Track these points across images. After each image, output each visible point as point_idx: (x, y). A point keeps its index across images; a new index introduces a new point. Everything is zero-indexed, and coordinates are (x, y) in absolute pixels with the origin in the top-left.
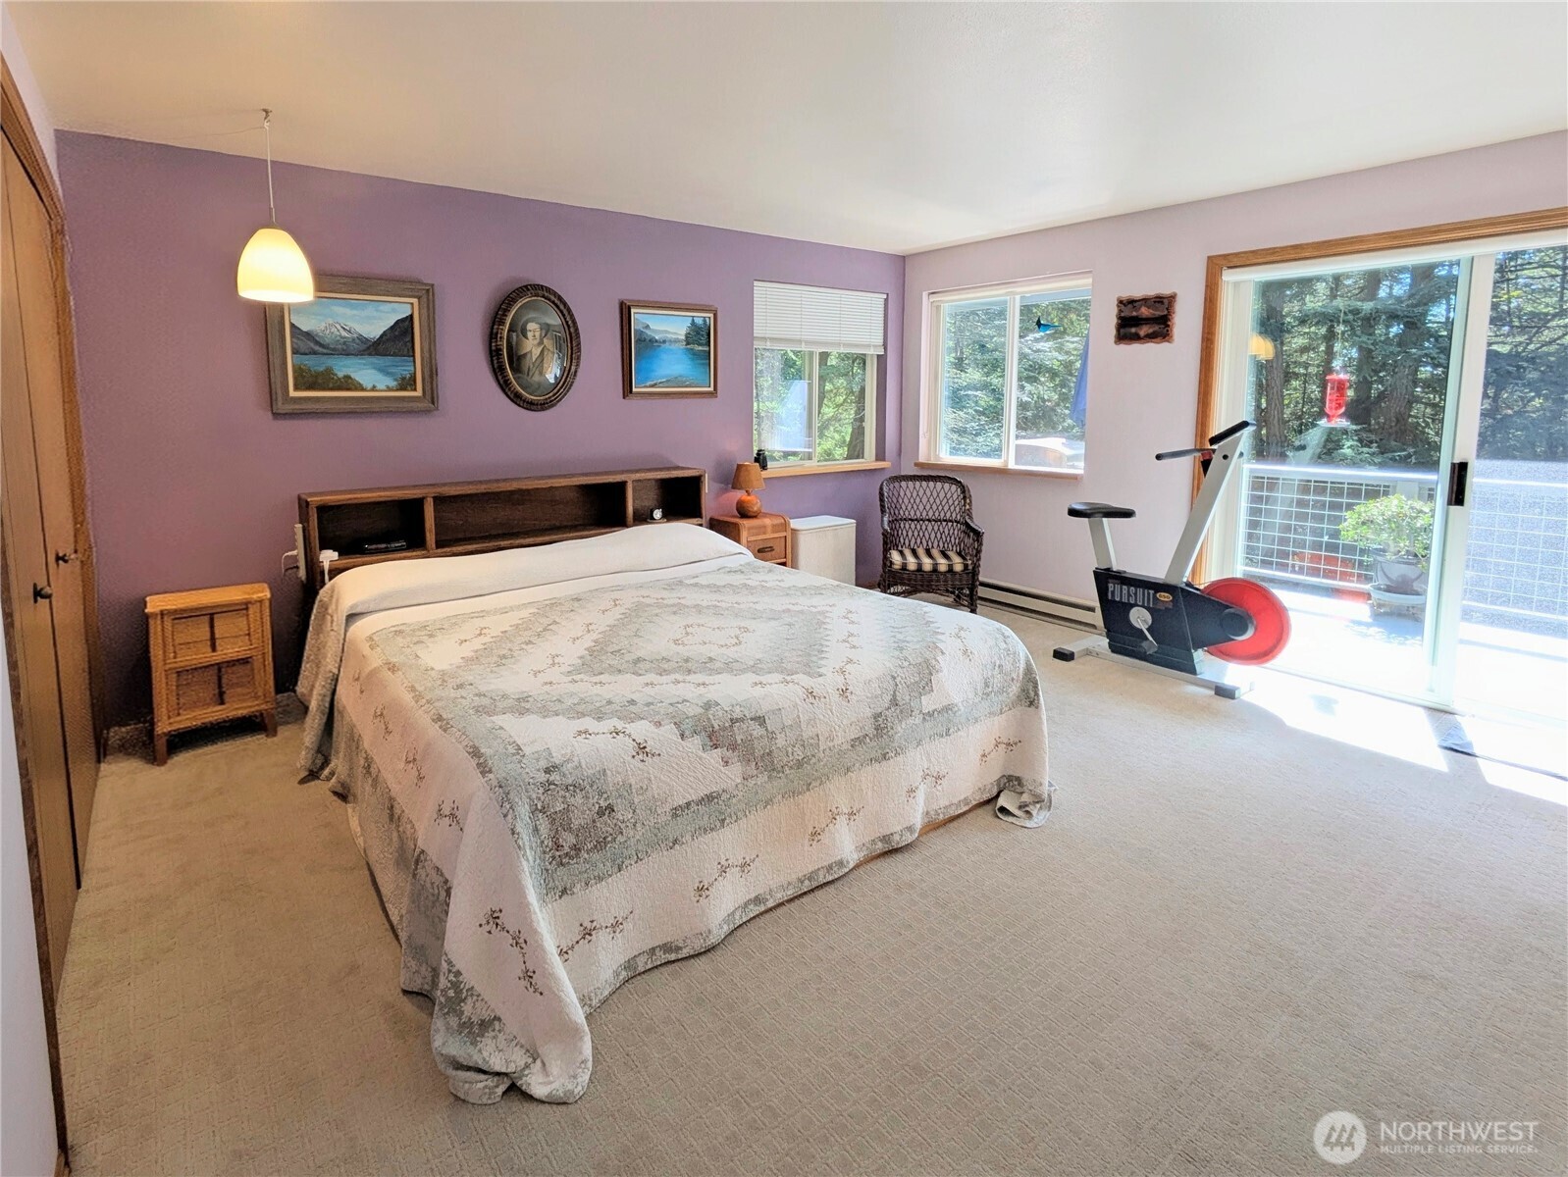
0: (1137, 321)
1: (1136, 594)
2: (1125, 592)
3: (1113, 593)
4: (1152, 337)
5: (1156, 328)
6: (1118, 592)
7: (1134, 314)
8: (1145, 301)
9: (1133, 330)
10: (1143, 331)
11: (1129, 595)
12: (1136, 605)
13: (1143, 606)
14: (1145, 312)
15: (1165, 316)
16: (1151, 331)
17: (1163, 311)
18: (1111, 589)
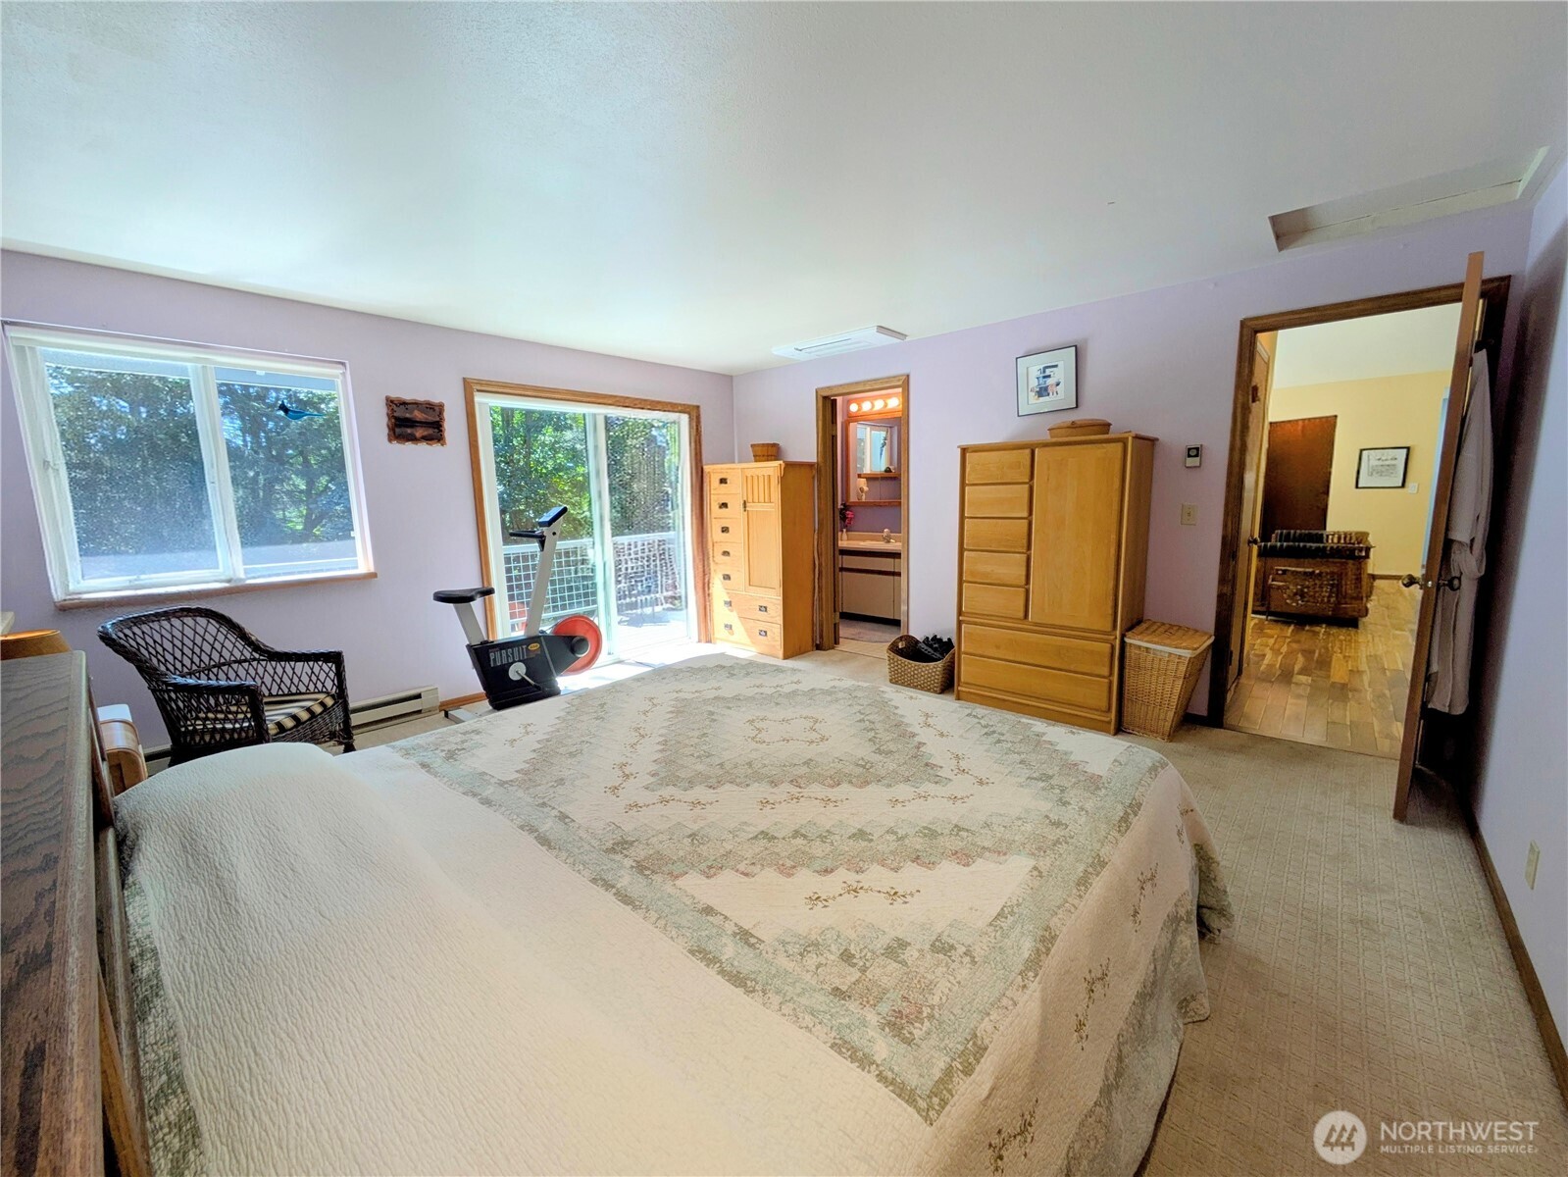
0: (411, 423)
1: (512, 654)
2: (504, 655)
3: (495, 660)
4: (428, 439)
5: (430, 431)
6: (496, 659)
7: (408, 415)
8: (416, 404)
9: (409, 431)
10: (419, 432)
11: (508, 656)
12: (514, 662)
13: (520, 661)
14: (418, 415)
15: (438, 422)
16: (425, 433)
17: (434, 417)
18: (492, 658)
